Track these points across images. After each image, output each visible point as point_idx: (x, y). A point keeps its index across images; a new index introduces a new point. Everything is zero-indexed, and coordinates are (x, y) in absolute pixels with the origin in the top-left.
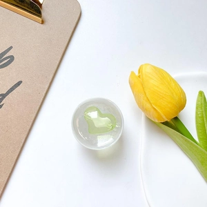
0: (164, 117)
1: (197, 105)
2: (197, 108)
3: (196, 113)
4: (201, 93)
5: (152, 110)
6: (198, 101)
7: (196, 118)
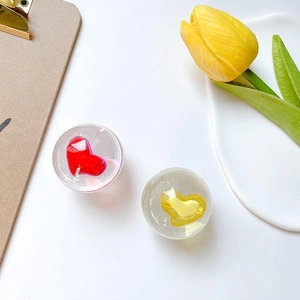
0: (234, 69)
1: (274, 54)
2: (274, 59)
3: (275, 65)
4: (276, 38)
5: (217, 63)
6: (273, 49)
7: (276, 72)
